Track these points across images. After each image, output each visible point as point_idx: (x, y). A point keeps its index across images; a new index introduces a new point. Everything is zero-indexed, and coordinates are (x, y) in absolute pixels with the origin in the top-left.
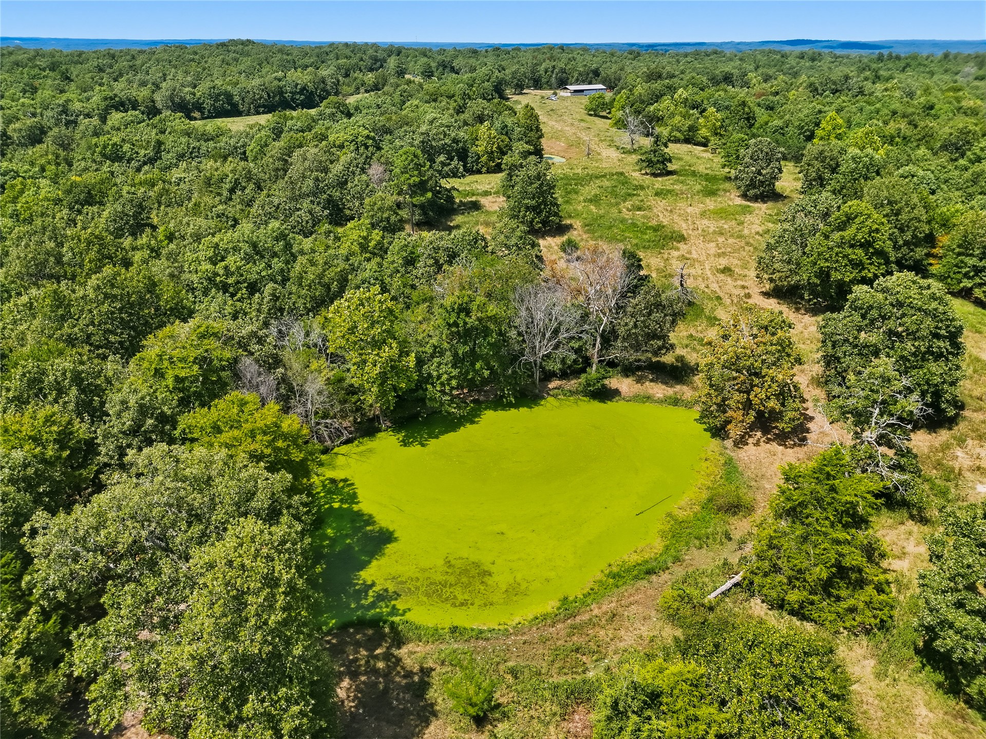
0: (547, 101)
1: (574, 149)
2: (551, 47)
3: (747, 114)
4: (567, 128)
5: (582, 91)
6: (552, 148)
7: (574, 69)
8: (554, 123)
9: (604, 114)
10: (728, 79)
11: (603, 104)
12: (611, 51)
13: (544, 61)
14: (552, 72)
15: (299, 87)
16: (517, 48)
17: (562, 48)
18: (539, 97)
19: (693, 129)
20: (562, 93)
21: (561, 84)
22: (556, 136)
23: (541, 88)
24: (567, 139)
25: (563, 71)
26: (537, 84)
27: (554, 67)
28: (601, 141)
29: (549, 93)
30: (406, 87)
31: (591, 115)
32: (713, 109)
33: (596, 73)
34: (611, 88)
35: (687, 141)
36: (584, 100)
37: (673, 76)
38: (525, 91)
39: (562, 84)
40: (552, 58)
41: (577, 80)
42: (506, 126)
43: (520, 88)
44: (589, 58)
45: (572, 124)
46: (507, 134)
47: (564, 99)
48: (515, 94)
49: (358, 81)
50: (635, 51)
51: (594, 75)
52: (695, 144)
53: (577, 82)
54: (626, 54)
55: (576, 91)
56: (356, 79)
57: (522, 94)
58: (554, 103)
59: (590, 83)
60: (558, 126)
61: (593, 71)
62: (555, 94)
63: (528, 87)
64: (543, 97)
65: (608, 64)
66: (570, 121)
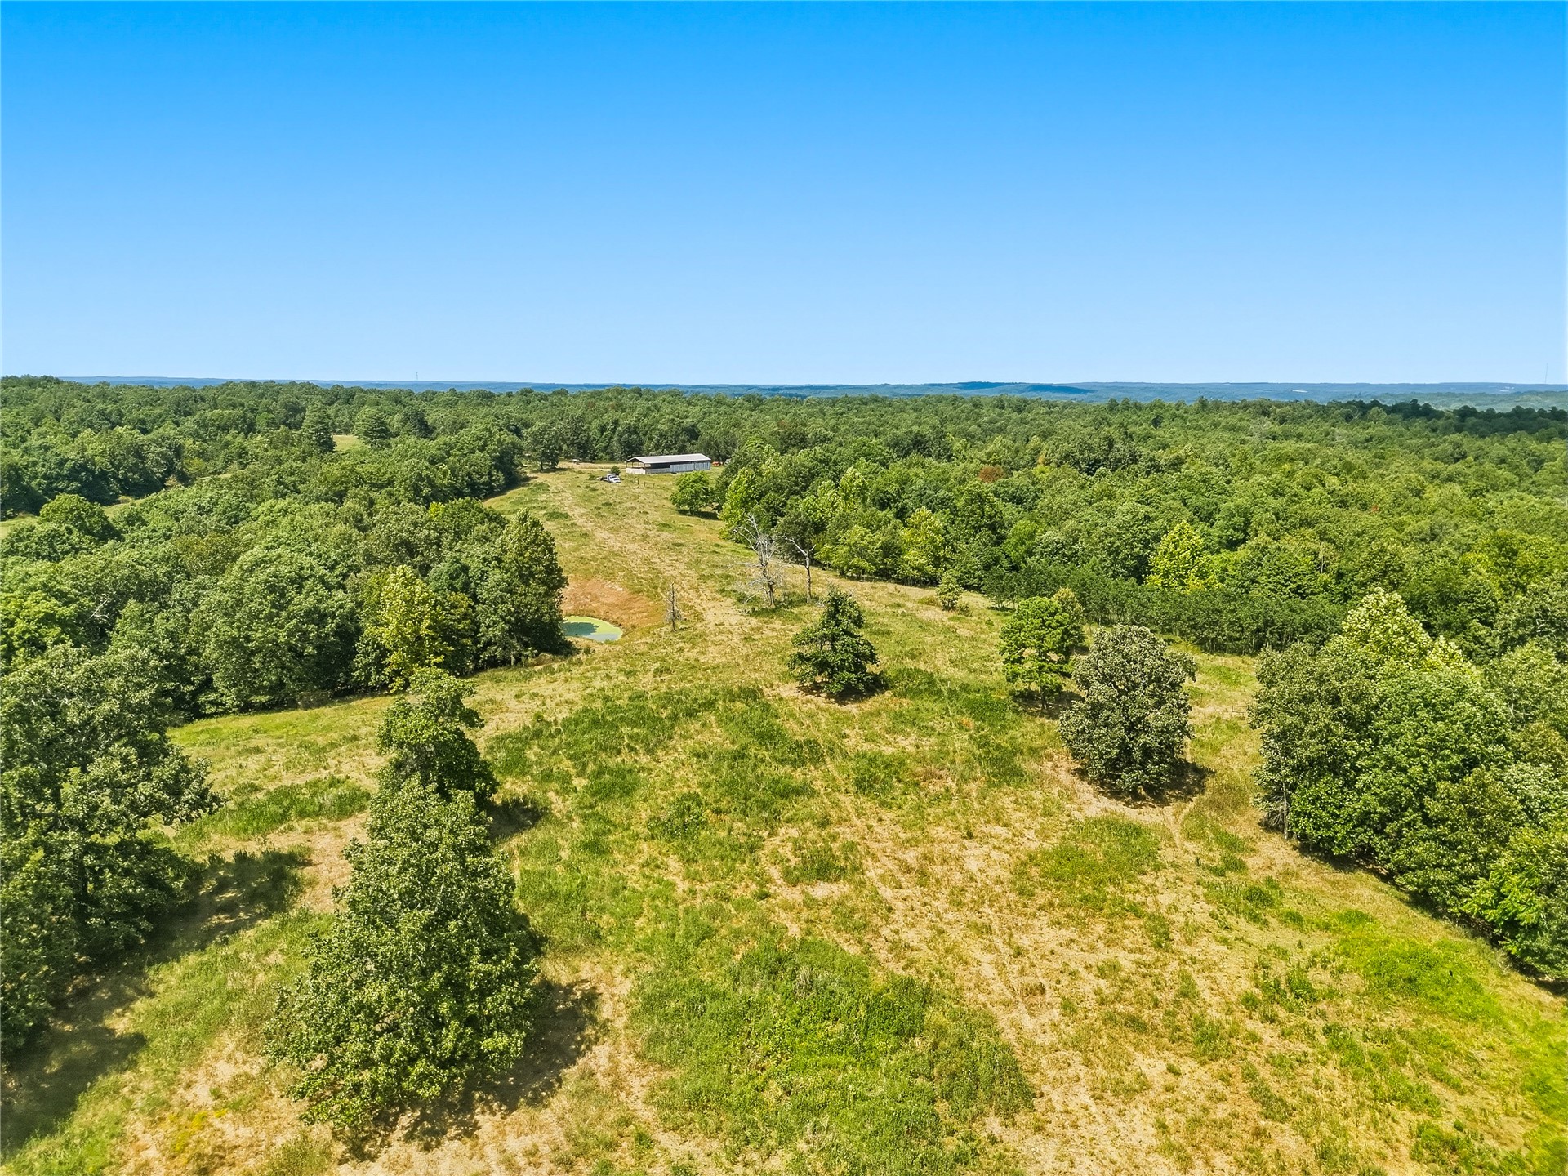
0: (599, 485)
1: (643, 602)
2: (620, 390)
3: (990, 517)
4: (633, 547)
5: (667, 465)
6: (595, 598)
7: (651, 428)
8: (605, 534)
9: (709, 509)
10: (919, 444)
11: (706, 492)
12: (717, 399)
13: (606, 411)
14: (613, 430)
15: (68, 465)
16: (561, 391)
17: (638, 391)
18: (585, 477)
19: (888, 550)
20: (627, 469)
21: (630, 453)
22: (606, 566)
23: (593, 459)
24: (630, 575)
25: (632, 430)
26: (585, 452)
27: (616, 423)
28: (705, 578)
29: (604, 468)
30: (299, 463)
31: (683, 512)
32: (925, 511)
33: (693, 433)
34: (720, 458)
35: (884, 575)
36: (669, 483)
37: (825, 440)
38: (560, 465)
39: (632, 451)
40: (619, 407)
41: (657, 446)
42: (465, 569)
43: (550, 460)
44: (681, 408)
45: (645, 537)
46: (466, 587)
47: (633, 480)
48: (541, 470)
49: (231, 448)
50: (755, 399)
51: (686, 438)
52: (904, 581)
53: (658, 449)
54: (741, 401)
55: (655, 466)
56: (227, 444)
57: (553, 469)
58: (611, 490)
59: (682, 451)
60: (614, 543)
61: (686, 430)
62: (616, 471)
63: (568, 458)
64: (592, 477)
65: (713, 416)
66: (640, 528)
